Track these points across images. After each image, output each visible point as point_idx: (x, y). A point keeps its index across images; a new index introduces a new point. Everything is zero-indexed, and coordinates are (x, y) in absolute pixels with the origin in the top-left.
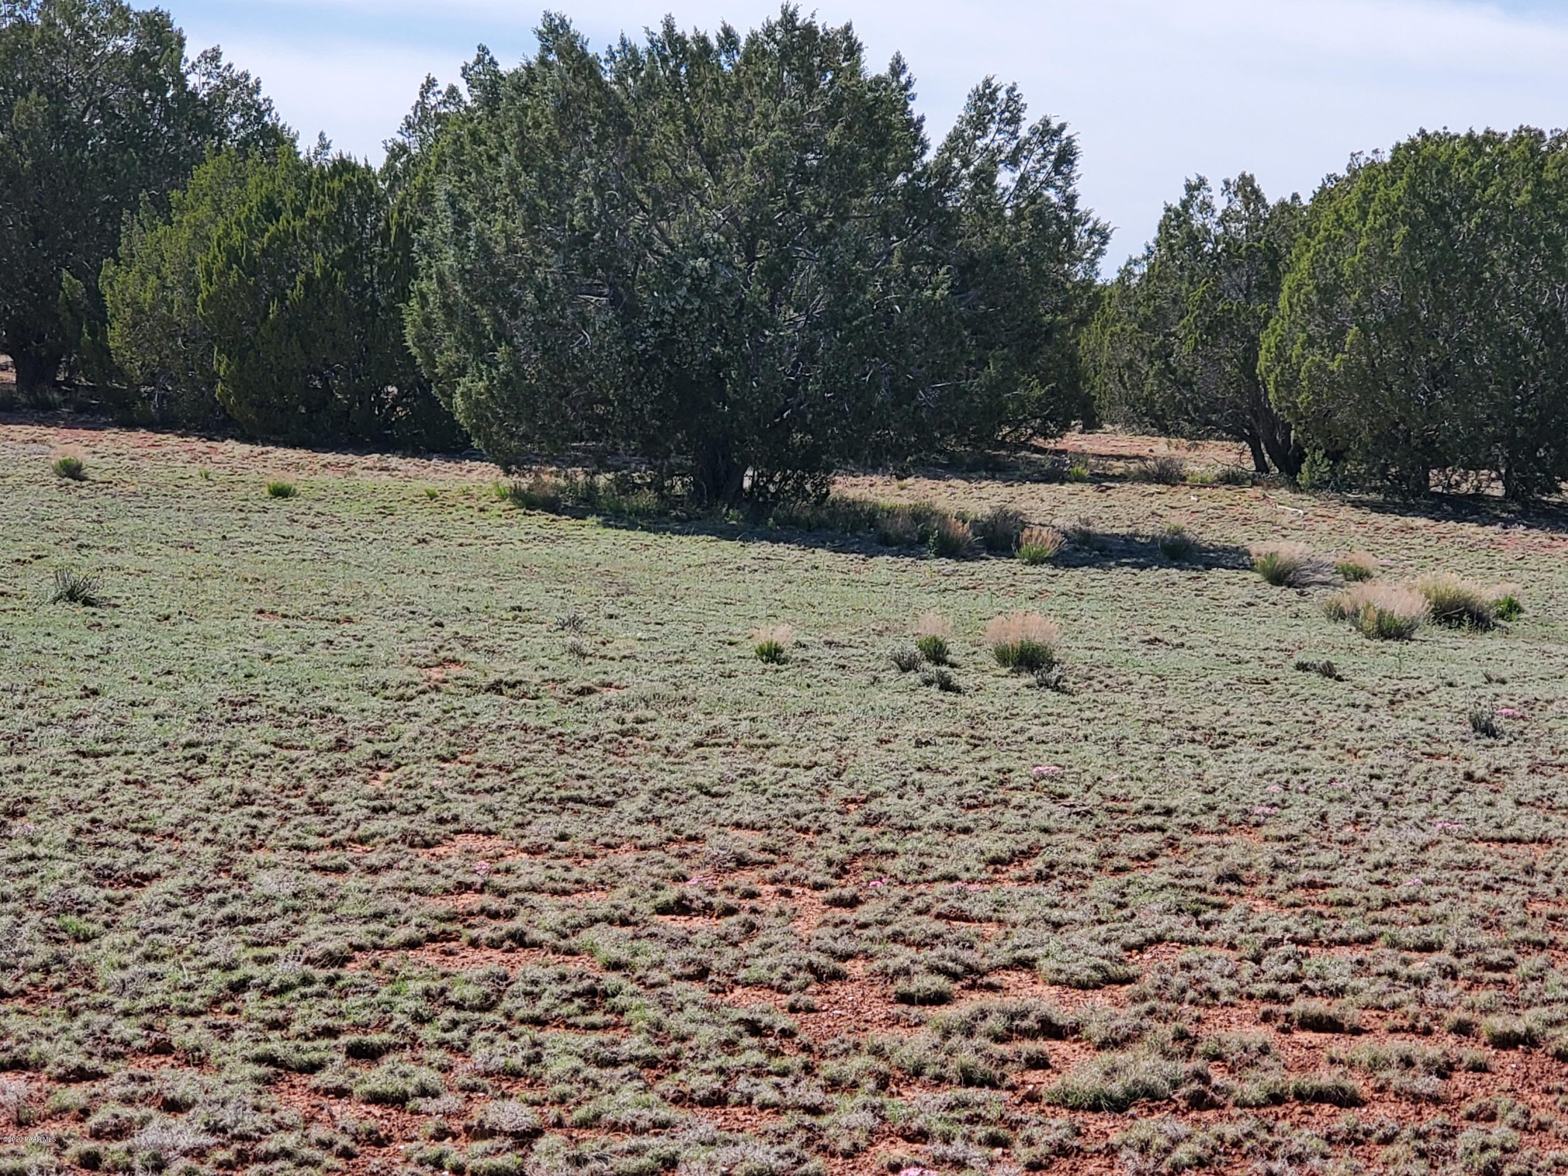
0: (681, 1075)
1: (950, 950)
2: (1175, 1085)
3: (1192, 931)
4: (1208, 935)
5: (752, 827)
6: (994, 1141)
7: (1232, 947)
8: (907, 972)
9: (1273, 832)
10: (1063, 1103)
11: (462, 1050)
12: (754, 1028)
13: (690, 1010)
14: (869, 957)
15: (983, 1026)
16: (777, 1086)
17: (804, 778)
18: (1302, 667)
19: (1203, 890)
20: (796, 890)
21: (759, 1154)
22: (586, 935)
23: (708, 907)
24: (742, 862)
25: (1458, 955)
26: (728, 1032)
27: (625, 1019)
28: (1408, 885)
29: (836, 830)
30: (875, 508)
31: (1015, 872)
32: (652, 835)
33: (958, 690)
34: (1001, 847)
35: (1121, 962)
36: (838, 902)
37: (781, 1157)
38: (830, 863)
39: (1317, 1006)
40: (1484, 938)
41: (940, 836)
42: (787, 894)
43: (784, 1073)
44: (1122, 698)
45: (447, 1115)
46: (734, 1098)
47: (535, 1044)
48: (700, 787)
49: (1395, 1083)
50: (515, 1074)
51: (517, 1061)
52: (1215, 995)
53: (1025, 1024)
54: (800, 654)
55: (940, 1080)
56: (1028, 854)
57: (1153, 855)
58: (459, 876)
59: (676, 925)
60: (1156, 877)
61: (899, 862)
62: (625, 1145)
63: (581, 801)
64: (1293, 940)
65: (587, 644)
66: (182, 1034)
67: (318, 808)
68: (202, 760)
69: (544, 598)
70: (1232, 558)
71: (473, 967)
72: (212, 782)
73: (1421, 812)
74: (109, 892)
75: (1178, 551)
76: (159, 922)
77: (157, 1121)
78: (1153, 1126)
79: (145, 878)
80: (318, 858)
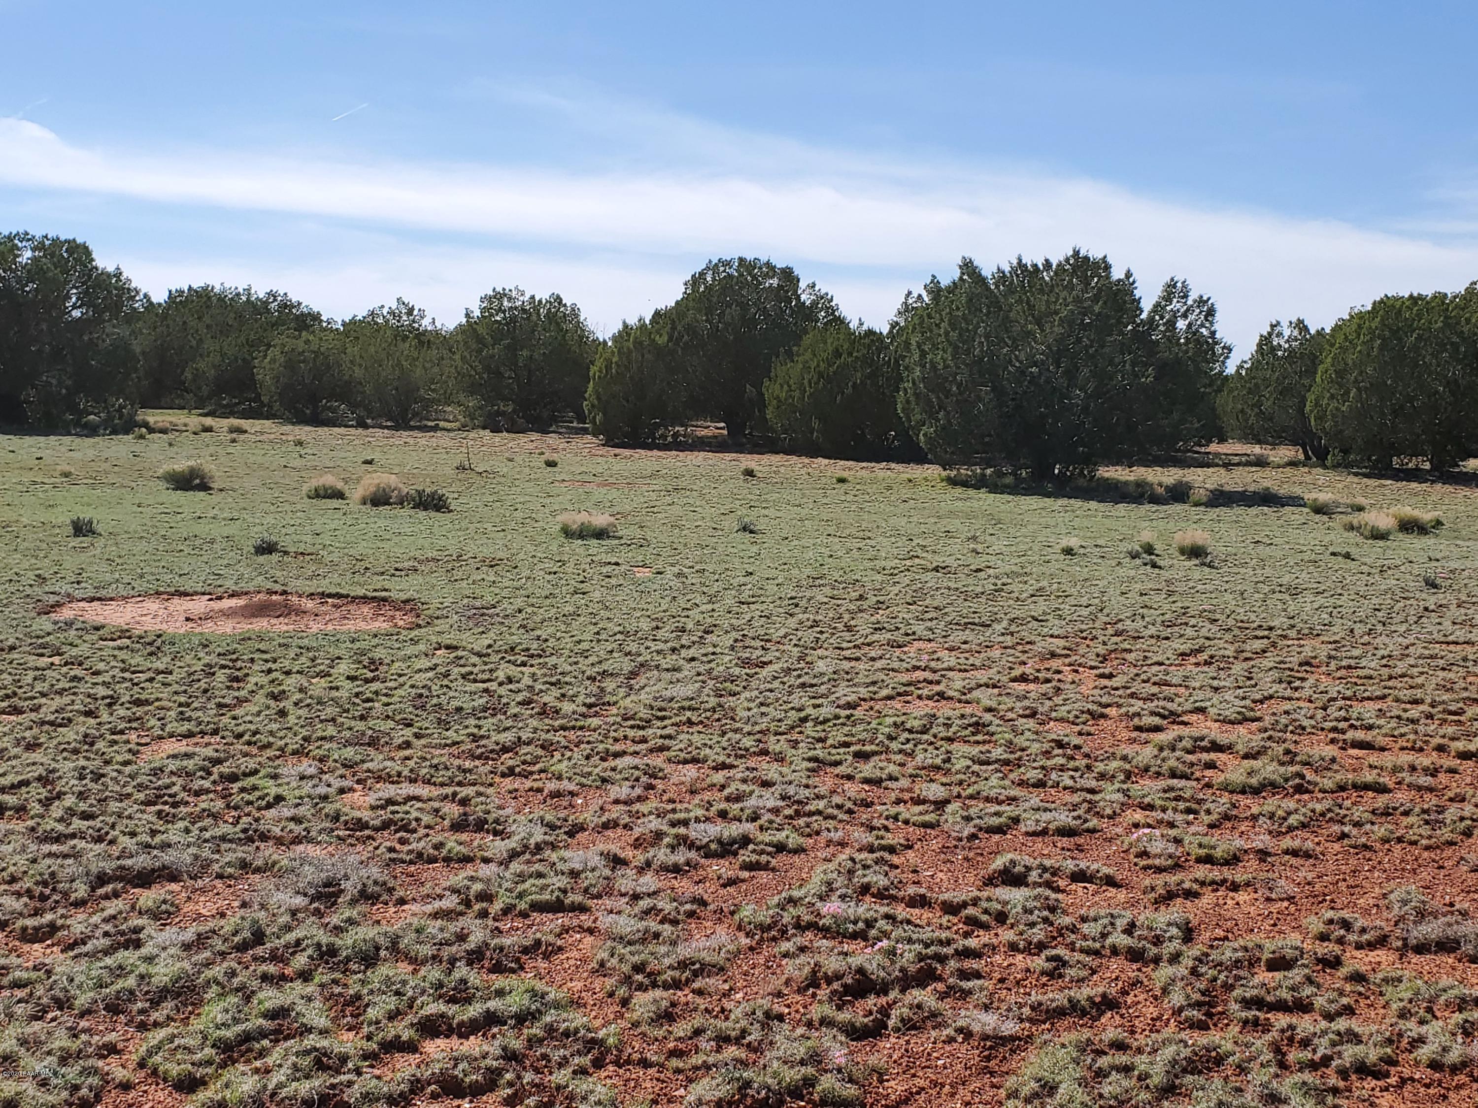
0: (1022, 769)
1: (1161, 703)
2: (1286, 780)
3: (1288, 693)
4: (1297, 695)
5: (1058, 637)
6: (1189, 811)
7: (1310, 701)
8: (1138, 715)
9: (1326, 639)
10: (1225, 789)
11: (911, 754)
12: (1060, 744)
13: (1027, 733)
14: (1119, 706)
15: (1180, 745)
16: (1072, 777)
17: (1085, 612)
18: (1333, 554)
19: (1292, 670)
20: (1081, 669)
21: (1063, 817)
22: (976, 694)
23: (1037, 678)
24: (1053, 655)
25: (1433, 707)
26: (1046, 746)
27: (994, 739)
28: (1401, 667)
29: (1101, 638)
30: (1118, 481)
31: (1193, 660)
32: (1009, 640)
33: (1160, 568)
34: (1185, 648)
35: (1252, 710)
36: (1102, 676)
37: (1074, 818)
38: (1098, 655)
39: (1360, 735)
40: (1446, 697)
41: (1153, 641)
42: (1077, 671)
43: (1076, 770)
44: (1243, 570)
45: (902, 790)
46: (1050, 783)
47: (948, 752)
48: (1033, 618)
49: (1407, 780)
50: (937, 768)
51: (938, 761)
52: (1304, 728)
53: (1203, 744)
54: (1082, 551)
55: (1158, 774)
56: (1200, 650)
57: (1264, 652)
58: (914, 662)
59: (1021, 687)
60: (1268, 663)
61: (1133, 655)
62: (992, 810)
63: (975, 624)
64: (1344, 698)
65: (980, 548)
66: (775, 744)
67: (849, 628)
68: (797, 605)
69: (960, 526)
70: (1295, 501)
71: (919, 710)
72: (801, 616)
73: (1403, 628)
74: (747, 671)
75: (1267, 499)
76: (769, 686)
77: (757, 793)
78: (1271, 803)
79: (765, 663)
80: (847, 653)
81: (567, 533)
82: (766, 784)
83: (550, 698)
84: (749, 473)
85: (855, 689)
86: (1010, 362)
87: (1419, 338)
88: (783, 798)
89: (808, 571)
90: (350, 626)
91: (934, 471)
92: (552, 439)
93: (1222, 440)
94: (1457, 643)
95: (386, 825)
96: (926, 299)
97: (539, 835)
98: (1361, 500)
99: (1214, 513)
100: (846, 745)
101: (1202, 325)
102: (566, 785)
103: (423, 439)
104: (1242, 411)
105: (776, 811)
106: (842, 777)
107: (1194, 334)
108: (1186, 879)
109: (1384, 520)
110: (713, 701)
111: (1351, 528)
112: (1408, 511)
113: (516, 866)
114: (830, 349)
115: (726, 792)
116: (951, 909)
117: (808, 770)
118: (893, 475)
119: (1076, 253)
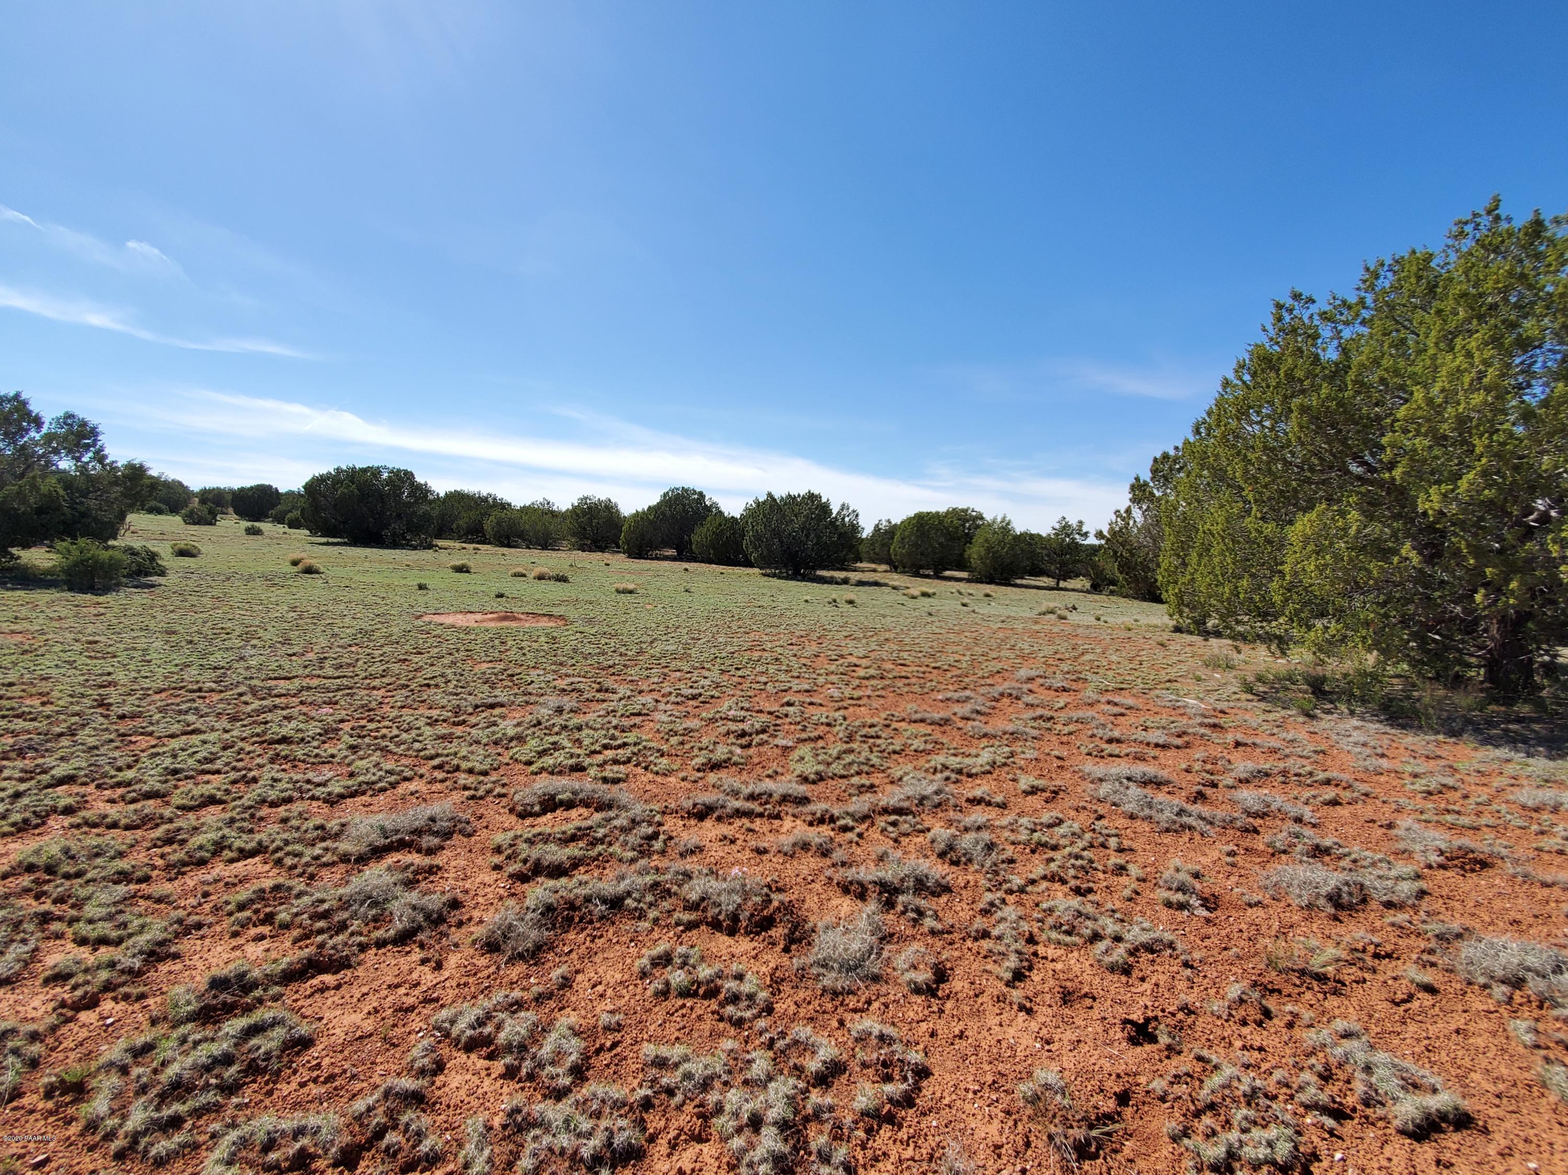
0: (792, 672)
1: (838, 652)
2: (878, 675)
3: (880, 649)
4: (883, 649)
5: (803, 630)
6: (846, 684)
7: (887, 651)
9: (894, 632)
10: (858, 678)
11: (755, 668)
12: (804, 665)
13: (793, 661)
14: (824, 653)
15: (844, 665)
16: (809, 675)
17: (812, 622)
18: (898, 604)
19: (882, 641)
26: (800, 665)
27: (783, 663)
29: (818, 631)
30: (824, 576)
31: (849, 638)
32: (786, 631)
33: (839, 607)
34: (847, 634)
35: (868, 654)
39: (902, 662)
40: (931, 650)
41: (836, 632)
42: (810, 642)
43: (810, 672)
44: (867, 609)
45: (752, 679)
46: (801, 677)
47: (767, 667)
48: (794, 624)
50: (764, 673)
51: (764, 670)
54: (811, 601)
56: (851, 635)
59: (791, 647)
60: (874, 639)
61: (829, 637)
65: (774, 600)
66: (707, 665)
67: (729, 627)
68: (709, 619)
69: (768, 591)
70: (886, 585)
71: (756, 655)
72: (711, 623)
75: (876, 584)
78: (873, 682)
80: (729, 636)
81: (618, 591)
82: (705, 678)
83: (623, 650)
84: (686, 570)
85: (733, 648)
86: (785, 531)
87: (930, 527)
88: (712, 682)
89: (712, 607)
90: (540, 624)
91: (757, 570)
92: (606, 555)
93: (861, 562)
94: (936, 633)
95: (573, 690)
97: (629, 693)
98: (908, 585)
99: (858, 588)
100: (732, 665)
102: (634, 678)
103: (554, 554)
104: (868, 552)
105: (710, 686)
106: (732, 675)
108: (845, 704)
109: (916, 592)
111: (904, 594)
112: (925, 589)
113: (623, 702)
114: (717, 524)
115: (692, 680)
116: (770, 713)
117: (719, 673)
118: (741, 572)
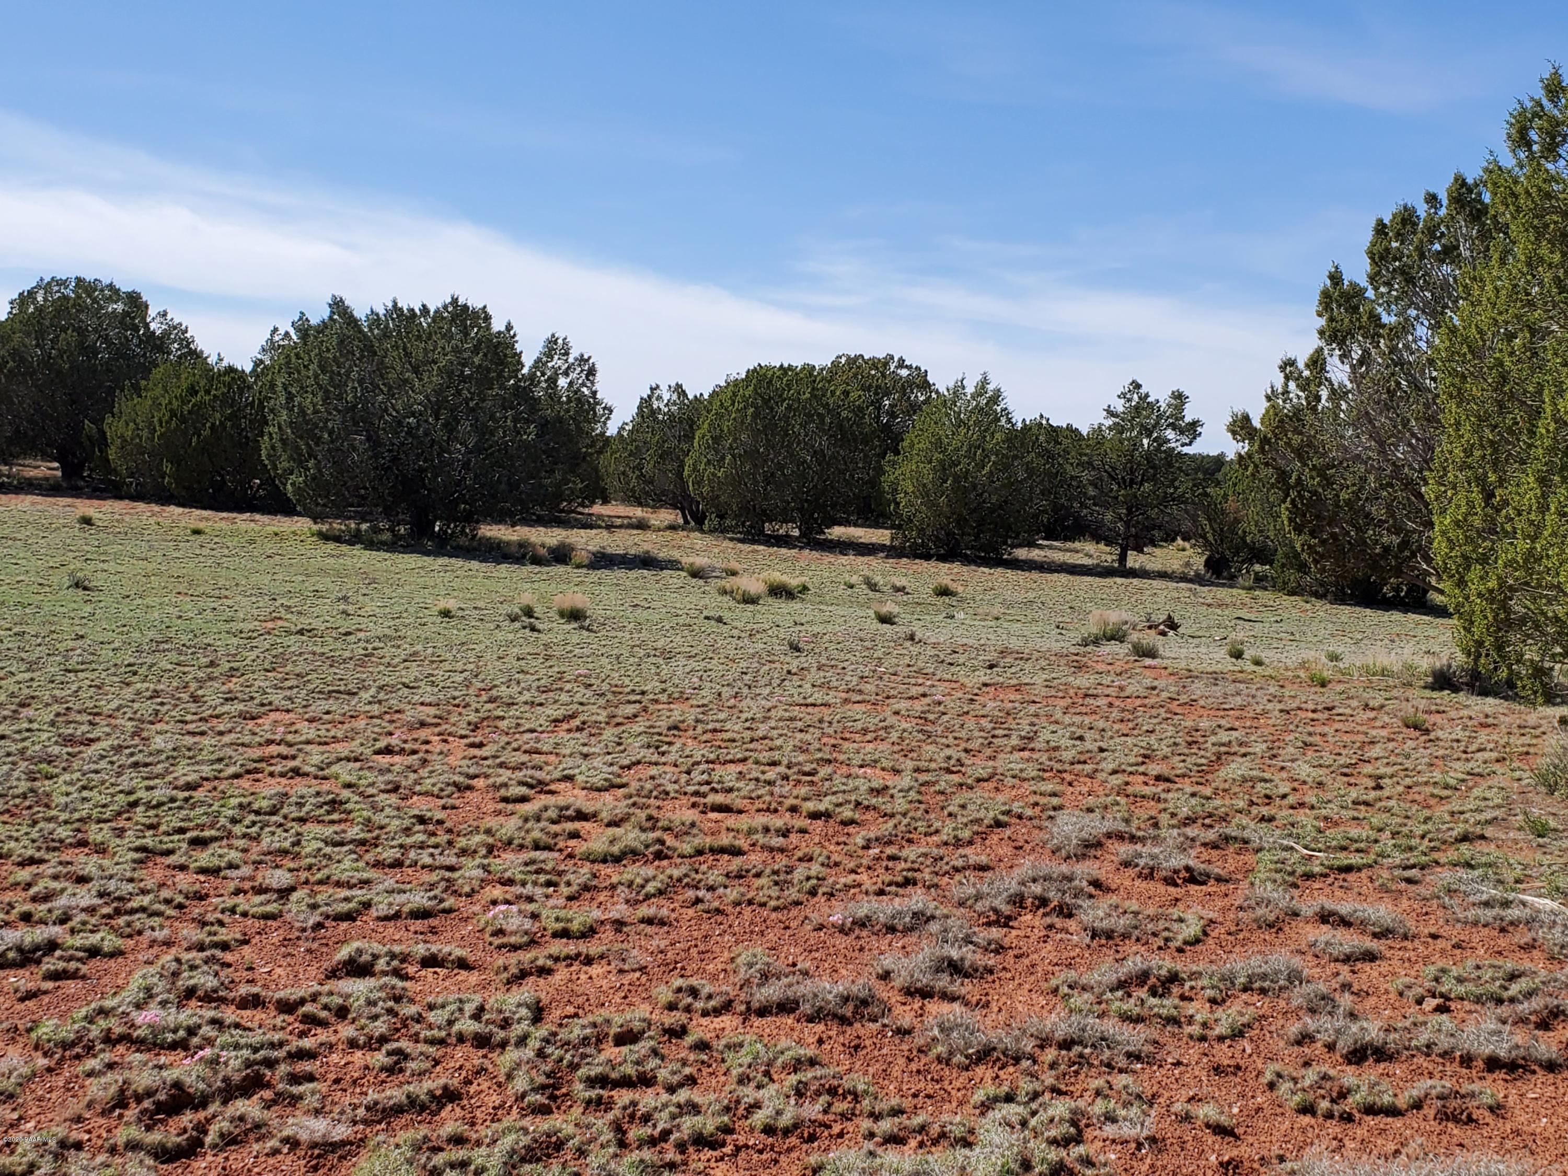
0: (379, 849)
1: (530, 772)
2: (647, 846)
3: (655, 758)
4: (663, 759)
5: (430, 705)
6: (549, 884)
7: (676, 766)
8: (505, 785)
9: (695, 702)
10: (587, 859)
11: (257, 839)
12: (422, 820)
13: (388, 810)
14: (487, 776)
15: (545, 815)
16: (432, 855)
17: (459, 678)
18: (707, 618)
19: (660, 734)
20: (451, 739)
21: (417, 898)
22: (335, 769)
23: (403, 749)
24: (423, 724)
25: (789, 768)
26: (407, 823)
27: (351, 816)
28: (762, 729)
29: (474, 705)
30: (500, 541)
31: (565, 726)
32: (376, 709)
33: (539, 631)
34: (558, 714)
35: (619, 776)
36: (472, 745)
37: (430, 899)
38: (469, 724)
39: (719, 798)
40: (802, 758)
41: (527, 707)
42: (445, 741)
43: (436, 846)
44: (620, 634)
45: (243, 879)
46: (408, 862)
47: (298, 834)
48: (404, 684)
49: (761, 842)
50: (284, 852)
51: (287, 844)
52: (667, 793)
53: (569, 813)
54: (460, 613)
55: (521, 847)
56: (573, 716)
57: (635, 716)
58: (269, 736)
59: (384, 760)
60: (637, 728)
61: (506, 722)
62: (342, 895)
63: (339, 692)
64: (707, 762)
65: (351, 609)
66: (95, 834)
67: (195, 699)
68: (135, 673)
69: (330, 585)
70: (673, 565)
71: (269, 789)
72: (139, 685)
73: (767, 691)
74: (70, 750)
75: (647, 562)
76: (94, 767)
77: (69, 891)
78: (635, 871)
79: (92, 741)
80: (191, 727)
82: (82, 880)
84: (87, 521)
85: (196, 768)
86: (386, 410)
87: (789, 407)
88: (101, 895)
89: (151, 634)
91: (303, 524)
93: (606, 501)
94: (814, 705)
96: (294, 337)
98: (734, 565)
99: (595, 575)
100: (182, 831)
101: (583, 385)
104: (624, 473)
105: (91, 910)
106: (175, 868)
107: (576, 393)
108: (540, 956)
109: (753, 584)
110: (24, 786)
111: (723, 592)
112: (778, 577)
114: (185, 386)
115: (33, 891)
116: (286, 1007)
117: (134, 861)
118: (257, 528)
119: (455, 301)
